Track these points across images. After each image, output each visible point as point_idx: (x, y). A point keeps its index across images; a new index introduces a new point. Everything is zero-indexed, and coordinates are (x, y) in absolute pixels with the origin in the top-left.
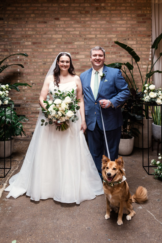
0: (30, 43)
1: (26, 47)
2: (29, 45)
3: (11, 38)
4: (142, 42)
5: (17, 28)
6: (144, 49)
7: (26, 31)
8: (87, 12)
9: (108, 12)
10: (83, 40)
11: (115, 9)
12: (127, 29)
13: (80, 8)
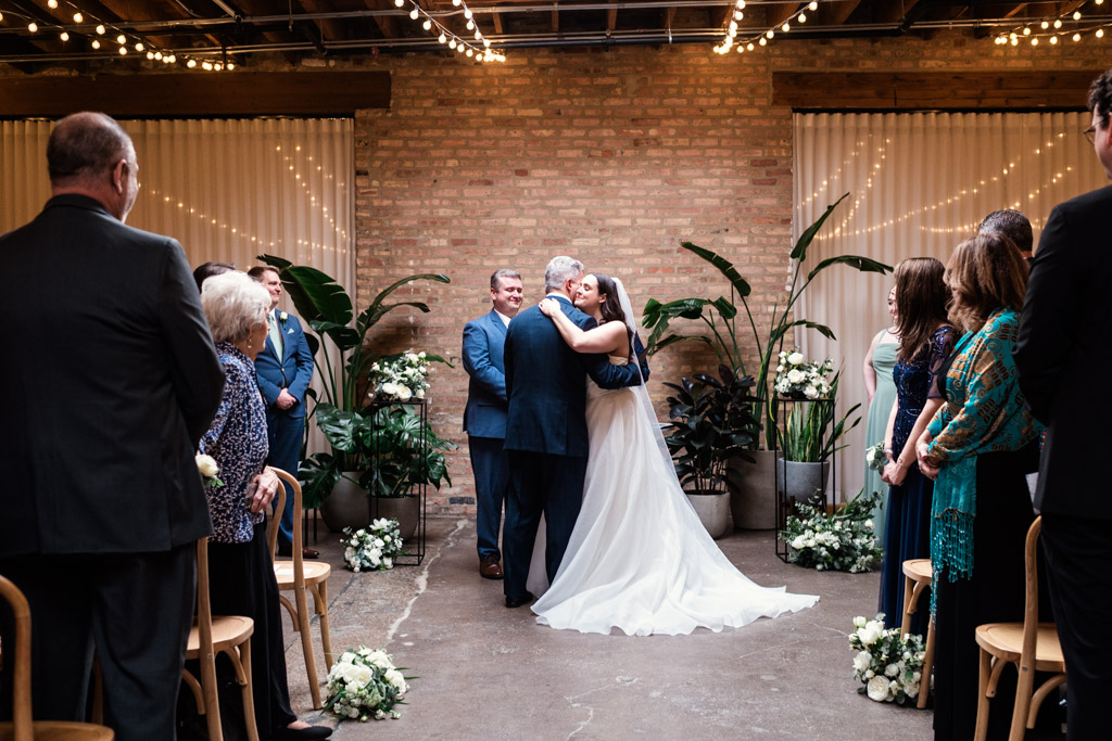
0: (444, 242)
1: (432, 252)
2: (443, 248)
3: (391, 228)
4: (764, 240)
5: (406, 199)
6: (770, 259)
7: (433, 207)
8: (609, 154)
9: (668, 153)
10: (597, 233)
11: (687, 144)
12: (722, 202)
13: (589, 143)
